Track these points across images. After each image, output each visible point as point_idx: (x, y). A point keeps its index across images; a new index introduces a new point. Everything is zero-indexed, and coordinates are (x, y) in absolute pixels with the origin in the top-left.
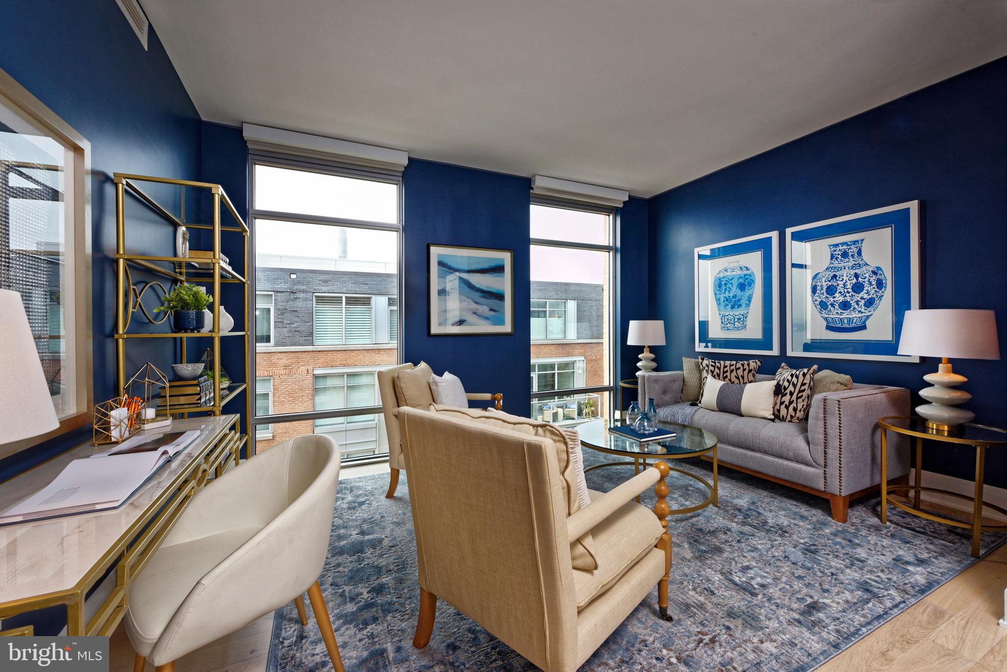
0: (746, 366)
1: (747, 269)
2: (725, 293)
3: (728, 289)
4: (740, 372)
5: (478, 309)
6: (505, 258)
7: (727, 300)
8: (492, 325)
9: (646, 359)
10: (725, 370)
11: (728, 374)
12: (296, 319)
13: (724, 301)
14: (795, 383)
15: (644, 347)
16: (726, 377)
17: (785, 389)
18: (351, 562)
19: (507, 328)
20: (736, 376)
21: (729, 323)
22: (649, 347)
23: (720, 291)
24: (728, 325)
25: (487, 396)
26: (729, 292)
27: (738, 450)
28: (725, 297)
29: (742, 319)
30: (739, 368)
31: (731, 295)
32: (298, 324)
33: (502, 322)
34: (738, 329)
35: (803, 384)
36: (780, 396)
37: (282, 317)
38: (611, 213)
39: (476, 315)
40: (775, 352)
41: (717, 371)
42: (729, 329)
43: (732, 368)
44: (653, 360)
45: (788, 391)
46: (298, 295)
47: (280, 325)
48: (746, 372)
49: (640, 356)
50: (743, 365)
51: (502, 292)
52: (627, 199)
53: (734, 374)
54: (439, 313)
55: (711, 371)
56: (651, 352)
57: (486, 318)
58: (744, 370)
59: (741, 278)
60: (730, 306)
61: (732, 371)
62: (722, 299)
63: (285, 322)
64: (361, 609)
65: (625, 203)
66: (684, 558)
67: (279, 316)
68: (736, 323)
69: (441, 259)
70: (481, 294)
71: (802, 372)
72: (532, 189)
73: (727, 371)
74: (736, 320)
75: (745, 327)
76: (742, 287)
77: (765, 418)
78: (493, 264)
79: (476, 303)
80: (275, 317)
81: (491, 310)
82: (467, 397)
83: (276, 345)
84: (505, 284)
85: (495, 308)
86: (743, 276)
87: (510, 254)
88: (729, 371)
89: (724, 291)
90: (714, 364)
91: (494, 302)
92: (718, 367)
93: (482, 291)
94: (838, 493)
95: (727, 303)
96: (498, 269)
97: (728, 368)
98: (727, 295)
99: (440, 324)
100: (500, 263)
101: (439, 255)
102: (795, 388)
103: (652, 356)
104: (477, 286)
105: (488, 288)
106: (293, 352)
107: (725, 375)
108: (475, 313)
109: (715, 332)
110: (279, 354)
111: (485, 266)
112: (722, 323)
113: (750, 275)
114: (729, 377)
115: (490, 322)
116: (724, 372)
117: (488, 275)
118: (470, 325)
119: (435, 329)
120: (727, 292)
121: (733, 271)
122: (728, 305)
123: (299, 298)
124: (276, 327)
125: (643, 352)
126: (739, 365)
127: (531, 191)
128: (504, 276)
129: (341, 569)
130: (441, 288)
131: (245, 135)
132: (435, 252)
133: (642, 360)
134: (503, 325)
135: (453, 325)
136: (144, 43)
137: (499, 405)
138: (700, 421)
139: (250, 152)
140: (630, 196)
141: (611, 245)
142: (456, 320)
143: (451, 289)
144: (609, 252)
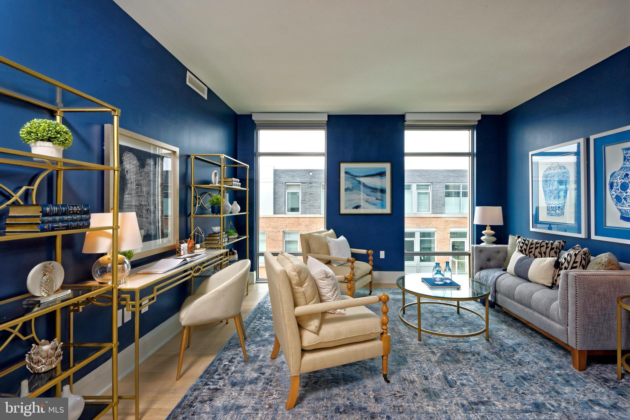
0: (550, 245)
1: (564, 168)
2: (549, 187)
3: (551, 183)
4: (543, 249)
5: (368, 199)
6: (387, 167)
7: (551, 192)
8: (377, 208)
9: (489, 235)
10: (531, 246)
11: (533, 250)
12: (312, 198)
13: (549, 193)
14: (569, 260)
15: (486, 226)
16: (531, 252)
17: (562, 265)
18: (270, 323)
19: (388, 210)
20: (539, 252)
21: (553, 210)
22: (490, 226)
23: (546, 185)
24: (552, 212)
25: (364, 251)
26: (552, 186)
27: (520, 306)
28: (550, 190)
29: (561, 208)
30: (543, 246)
31: (554, 188)
32: (313, 201)
34: (558, 215)
35: (575, 262)
36: (558, 269)
37: (305, 197)
38: (470, 129)
39: (367, 203)
40: (583, 235)
41: (525, 247)
42: (552, 215)
43: (537, 245)
44: (493, 236)
45: (563, 267)
46: (312, 185)
47: (304, 202)
48: (548, 250)
49: (483, 232)
50: (547, 244)
51: (384, 188)
52: (480, 118)
53: (538, 250)
54: (345, 201)
55: (521, 246)
56: (492, 230)
57: (374, 204)
58: (547, 248)
59: (560, 175)
60: (553, 197)
61: (536, 248)
62: (548, 191)
63: (306, 200)
64: (261, 341)
65: (479, 121)
66: (430, 360)
67: (304, 197)
68: (557, 211)
69: (347, 171)
70: (371, 190)
71: (574, 253)
72: (405, 121)
73: (533, 248)
74: (557, 208)
75: (563, 214)
76: (561, 182)
77: (544, 285)
78: (378, 171)
80: (301, 197)
82: (351, 251)
83: (302, 213)
84: (386, 183)
86: (561, 173)
87: (389, 164)
88: (534, 248)
89: (549, 185)
90: (524, 242)
91: (379, 195)
92: (526, 244)
93: (372, 188)
94: (575, 347)
95: (551, 194)
96: (382, 174)
97: (534, 246)
98: (551, 188)
99: (346, 208)
100: (383, 171)
101: (345, 168)
102: (569, 264)
104: (368, 185)
105: (375, 186)
106: (310, 218)
107: (530, 250)
108: (367, 201)
109: (543, 217)
110: (303, 219)
111: (374, 172)
112: (548, 210)
113: (566, 173)
114: (533, 252)
116: (530, 248)
119: (343, 211)
120: (551, 186)
121: (555, 170)
122: (551, 196)
123: (313, 186)
124: (302, 203)
125: (486, 230)
126: (544, 244)
127: (405, 123)
128: (385, 178)
129: (265, 324)
131: (254, 118)
132: (344, 167)
133: (485, 235)
134: (385, 208)
135: (353, 208)
136: (206, 97)
137: (371, 258)
138: (501, 282)
139: (257, 125)
140: (482, 116)
141: (470, 152)
142: (356, 205)
143: (352, 187)
144: (469, 157)
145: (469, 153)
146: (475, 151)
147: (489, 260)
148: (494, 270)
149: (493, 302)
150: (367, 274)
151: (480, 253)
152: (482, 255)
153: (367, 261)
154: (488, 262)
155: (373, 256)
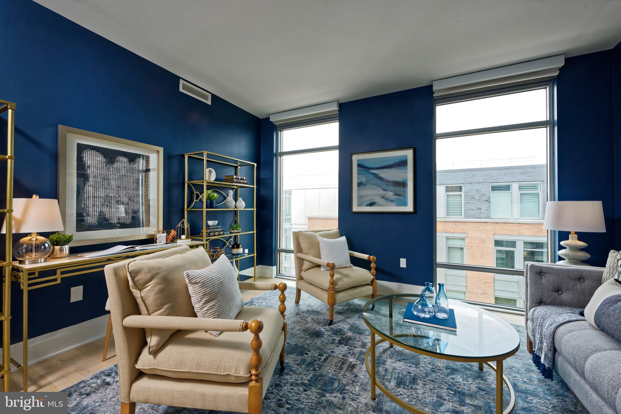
5: (385, 194)
6: (409, 154)
9: (574, 248)
15: (569, 233)
19: (410, 208)
22: (576, 233)
25: (365, 256)
33: (405, 204)
38: (548, 85)
39: (384, 199)
44: (582, 249)
49: (562, 243)
51: (405, 181)
54: (357, 198)
56: (579, 239)
57: (392, 201)
65: (560, 69)
69: (360, 163)
70: (388, 184)
72: (434, 93)
78: (398, 161)
79: (384, 190)
81: (396, 195)
82: (350, 253)
84: (408, 174)
85: (399, 193)
87: (412, 150)
91: (398, 189)
93: (389, 181)
96: (403, 163)
99: (359, 205)
100: (404, 159)
101: (358, 160)
103: (582, 244)
104: (385, 178)
105: (394, 178)
108: (383, 197)
111: (391, 163)
115: (395, 204)
117: (394, 169)
118: (380, 205)
119: (355, 209)
125: (568, 239)
128: (407, 168)
130: (359, 181)
131: (271, 120)
132: (356, 158)
133: (565, 248)
134: (406, 206)
135: (367, 206)
136: (209, 102)
137: (373, 265)
138: (564, 335)
139: (277, 127)
140: (566, 60)
141: (548, 119)
142: (369, 202)
143: (366, 181)
144: (547, 127)
145: (547, 121)
146: (556, 118)
147: (558, 290)
148: (560, 310)
149: (548, 368)
150: (367, 285)
151: (538, 276)
152: (544, 281)
153: (369, 269)
154: (556, 295)
155: (376, 263)
